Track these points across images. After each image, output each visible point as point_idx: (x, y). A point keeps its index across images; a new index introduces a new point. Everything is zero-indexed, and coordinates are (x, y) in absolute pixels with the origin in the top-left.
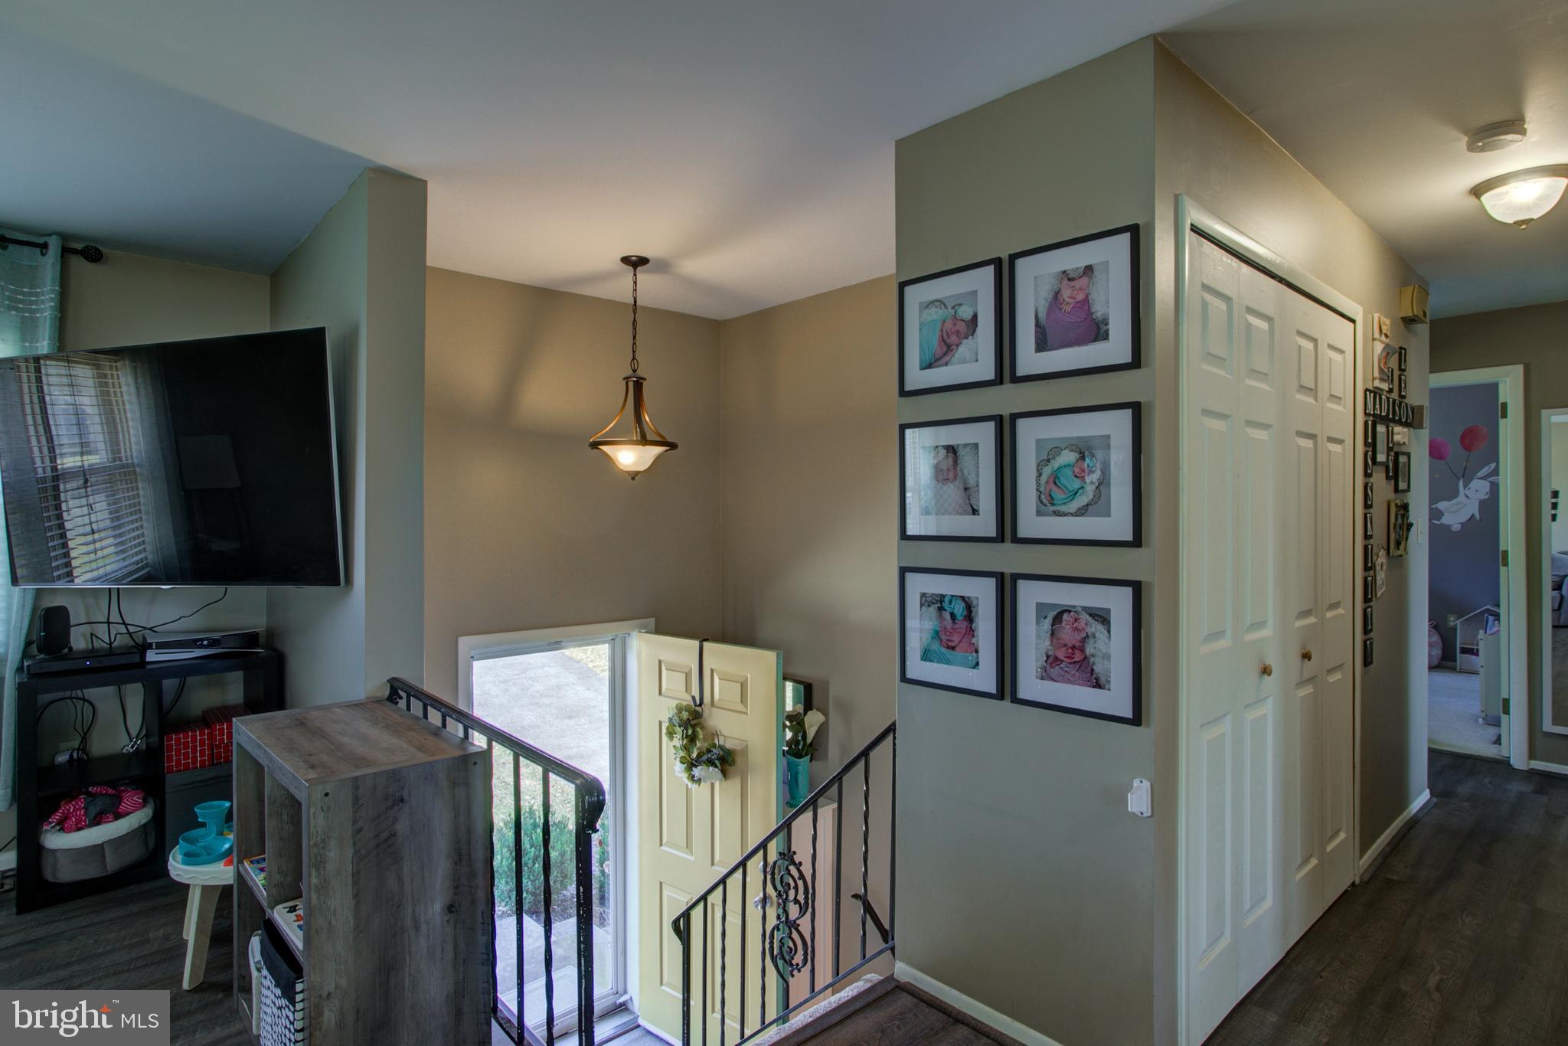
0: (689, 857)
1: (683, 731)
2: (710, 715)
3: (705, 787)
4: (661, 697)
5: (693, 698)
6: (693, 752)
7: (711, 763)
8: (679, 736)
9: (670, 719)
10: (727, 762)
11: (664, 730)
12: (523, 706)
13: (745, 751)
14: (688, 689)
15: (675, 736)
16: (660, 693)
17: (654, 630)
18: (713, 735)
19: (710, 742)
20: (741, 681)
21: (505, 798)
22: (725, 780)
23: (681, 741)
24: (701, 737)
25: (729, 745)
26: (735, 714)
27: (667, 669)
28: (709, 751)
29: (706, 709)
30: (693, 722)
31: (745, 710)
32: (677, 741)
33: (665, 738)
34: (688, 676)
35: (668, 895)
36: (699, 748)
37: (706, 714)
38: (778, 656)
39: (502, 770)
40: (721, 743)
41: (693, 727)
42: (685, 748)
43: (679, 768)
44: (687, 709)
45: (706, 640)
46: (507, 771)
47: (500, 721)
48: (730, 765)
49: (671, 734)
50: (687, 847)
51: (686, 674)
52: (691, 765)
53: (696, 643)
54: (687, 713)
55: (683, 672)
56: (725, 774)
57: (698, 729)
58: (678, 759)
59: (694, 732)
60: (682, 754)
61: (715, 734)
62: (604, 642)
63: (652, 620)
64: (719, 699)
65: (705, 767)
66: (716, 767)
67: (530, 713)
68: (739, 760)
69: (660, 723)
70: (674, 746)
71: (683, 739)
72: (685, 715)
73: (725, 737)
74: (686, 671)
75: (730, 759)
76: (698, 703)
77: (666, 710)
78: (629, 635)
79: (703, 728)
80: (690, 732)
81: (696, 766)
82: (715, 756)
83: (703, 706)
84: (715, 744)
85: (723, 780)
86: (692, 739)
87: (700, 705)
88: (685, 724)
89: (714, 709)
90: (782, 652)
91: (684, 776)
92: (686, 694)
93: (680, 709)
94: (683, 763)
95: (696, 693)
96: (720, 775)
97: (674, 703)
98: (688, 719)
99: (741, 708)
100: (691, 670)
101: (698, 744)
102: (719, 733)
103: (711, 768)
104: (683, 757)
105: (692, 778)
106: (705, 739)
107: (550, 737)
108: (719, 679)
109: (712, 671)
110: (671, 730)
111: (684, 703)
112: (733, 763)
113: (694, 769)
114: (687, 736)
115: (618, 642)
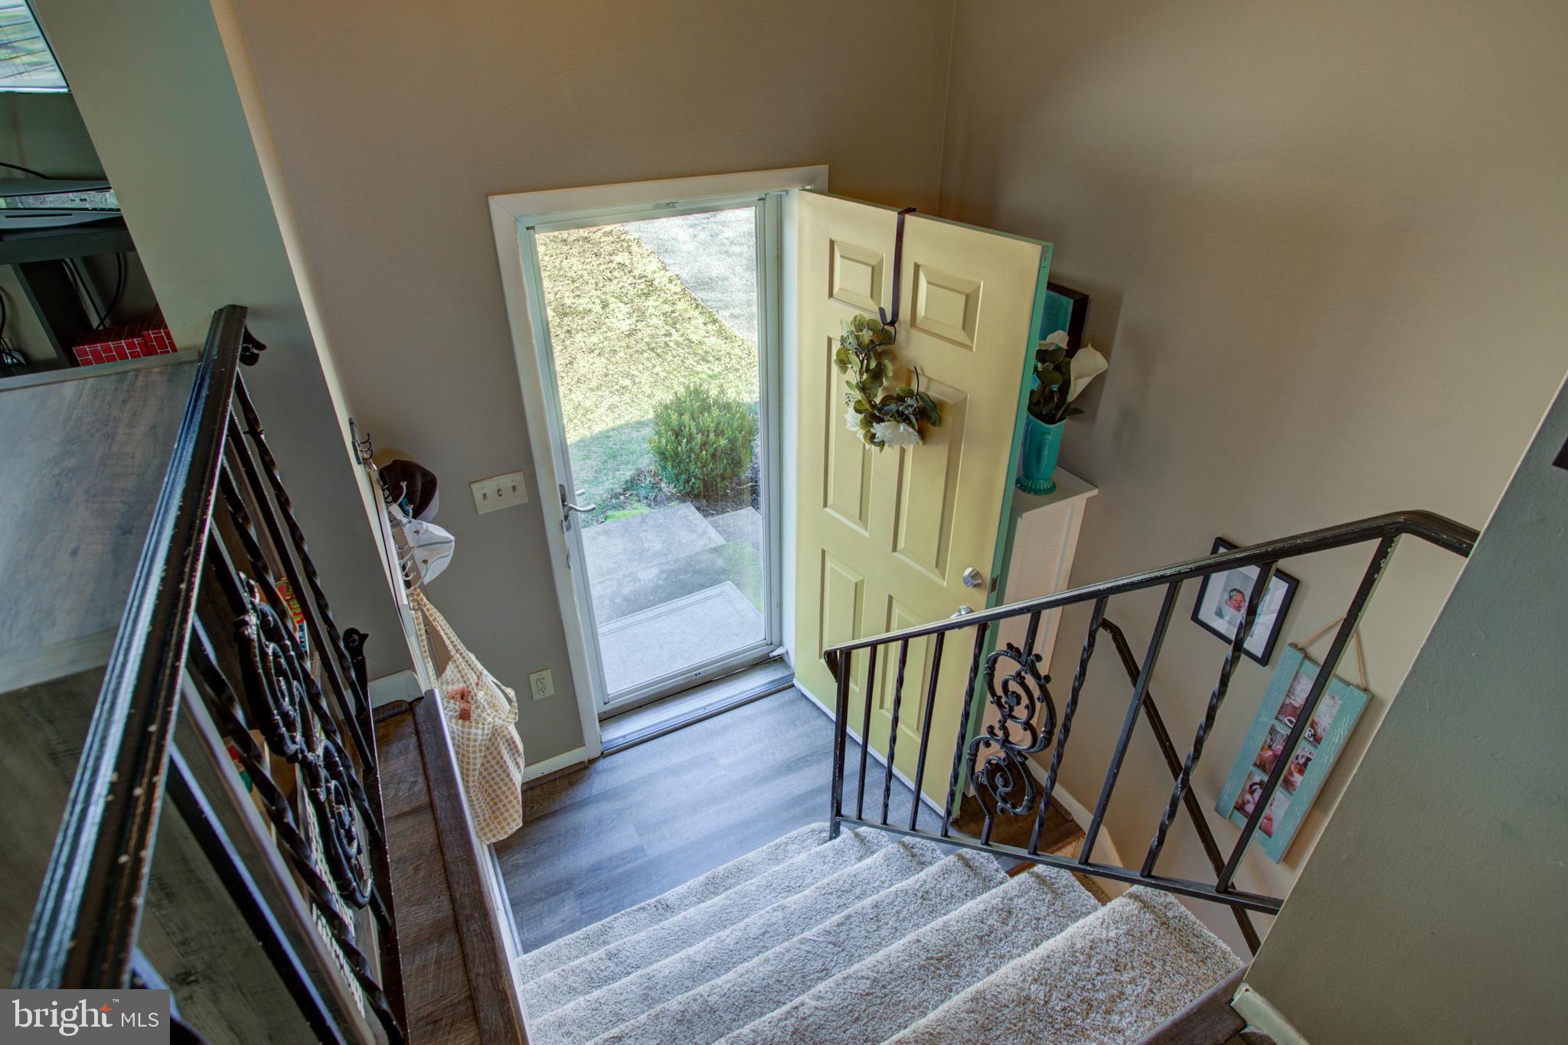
0: (861, 531)
1: (862, 362)
2: (908, 341)
3: (891, 453)
4: (832, 302)
5: (882, 311)
6: (876, 396)
7: (901, 417)
8: (857, 368)
9: (843, 340)
10: (929, 418)
11: (834, 357)
12: (712, 255)
13: (961, 405)
14: (874, 293)
15: (849, 366)
16: (831, 295)
17: (826, 186)
18: (910, 372)
19: (903, 386)
20: (968, 292)
21: (687, 358)
22: (924, 444)
23: (858, 376)
24: (890, 374)
25: (934, 393)
26: (947, 344)
27: (842, 257)
28: (901, 399)
29: (902, 331)
30: (879, 349)
31: (968, 342)
32: (853, 375)
33: (835, 368)
34: (876, 272)
35: (832, 568)
36: (886, 389)
37: (901, 337)
38: (1044, 252)
39: (688, 326)
40: (921, 390)
41: (879, 356)
42: (863, 388)
43: (852, 420)
44: (871, 325)
45: (911, 211)
46: (692, 327)
47: (687, 271)
48: (934, 424)
49: (843, 364)
50: (860, 518)
51: (873, 268)
52: (872, 416)
53: (892, 216)
54: (871, 333)
55: (868, 264)
56: (922, 434)
57: (887, 362)
58: (852, 404)
59: (879, 365)
60: (858, 395)
61: (914, 372)
62: (747, 205)
63: (824, 169)
64: (925, 317)
65: (893, 423)
66: (910, 424)
67: (718, 262)
68: (948, 418)
69: (830, 340)
70: (847, 382)
71: (861, 374)
72: (867, 336)
73: (929, 379)
74: (873, 263)
75: (934, 415)
76: (889, 318)
77: (838, 322)
78: (787, 192)
79: (894, 358)
80: (873, 365)
81: (880, 420)
82: (911, 409)
83: (896, 325)
84: (913, 392)
85: (921, 443)
86: (877, 375)
87: (892, 323)
88: (867, 350)
89: (914, 332)
90: (1051, 245)
91: (861, 433)
92: (871, 301)
93: (859, 325)
94: (858, 411)
95: (887, 304)
96: (915, 436)
97: (850, 314)
98: (872, 341)
99: (961, 336)
100: (881, 262)
101: (885, 383)
102: (919, 371)
103: (902, 427)
104: (859, 402)
105: (872, 438)
106: (896, 376)
107: (739, 291)
108: (928, 283)
109: (917, 267)
110: (843, 356)
111: (868, 316)
112: (938, 422)
113: (874, 424)
114: (868, 370)
115: (770, 204)
